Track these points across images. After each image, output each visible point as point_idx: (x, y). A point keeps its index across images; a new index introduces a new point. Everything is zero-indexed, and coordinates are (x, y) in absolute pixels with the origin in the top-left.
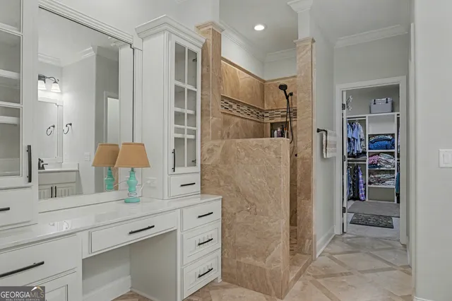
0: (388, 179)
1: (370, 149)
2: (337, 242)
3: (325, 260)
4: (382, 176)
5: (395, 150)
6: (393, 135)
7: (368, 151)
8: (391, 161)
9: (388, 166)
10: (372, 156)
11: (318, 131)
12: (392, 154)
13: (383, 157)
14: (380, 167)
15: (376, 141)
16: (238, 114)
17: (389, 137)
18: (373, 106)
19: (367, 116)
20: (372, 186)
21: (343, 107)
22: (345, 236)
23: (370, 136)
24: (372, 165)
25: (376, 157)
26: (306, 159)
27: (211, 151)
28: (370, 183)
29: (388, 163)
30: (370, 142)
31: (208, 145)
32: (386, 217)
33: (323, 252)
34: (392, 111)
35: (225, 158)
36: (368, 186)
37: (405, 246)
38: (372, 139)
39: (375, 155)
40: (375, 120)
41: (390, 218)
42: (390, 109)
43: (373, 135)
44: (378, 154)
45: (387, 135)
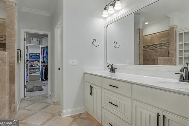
0: (37, 71)
1: (30, 59)
2: (24, 101)
4: (35, 70)
5: (40, 60)
7: (29, 60)
8: (39, 64)
9: (37, 66)
10: (31, 62)
11: (17, 49)
12: (39, 61)
13: (35, 63)
14: (34, 66)
15: (33, 56)
17: (38, 54)
18: (31, 41)
19: (29, 45)
21: (25, 40)
22: (26, 98)
23: (30, 53)
24: (31, 66)
25: (32, 63)
28: (30, 74)
29: (38, 65)
30: (30, 56)
32: (39, 87)
33: (19, 108)
34: (39, 44)
36: (29, 75)
38: (31, 55)
39: (32, 61)
40: (33, 47)
41: (41, 87)
43: (31, 53)
44: (34, 61)
45: (37, 53)
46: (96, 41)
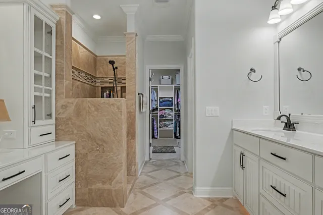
0: (169, 125)
1: (160, 106)
2: (148, 165)
3: (144, 177)
4: (167, 123)
5: (173, 107)
6: (172, 98)
7: (159, 107)
8: (171, 113)
9: (170, 117)
10: (161, 110)
11: (139, 94)
12: (171, 109)
13: (167, 111)
14: (165, 117)
15: (163, 101)
16: (78, 79)
17: (170, 99)
18: (162, 80)
19: (158, 85)
20: (161, 129)
21: (150, 80)
22: (151, 161)
23: (160, 98)
24: (162, 116)
25: (163, 111)
26: (132, 113)
27: (64, 107)
28: (160, 127)
29: (170, 115)
30: (160, 102)
31: (62, 102)
32: (170, 147)
33: (141, 172)
34: (172, 84)
35: (78, 112)
36: (159, 129)
37: (183, 162)
38: (161, 100)
39: (163, 110)
40: (162, 89)
41: (172, 147)
42: (170, 83)
43: (162, 98)
44: (164, 109)
45: (169, 98)
46: (254, 72)
